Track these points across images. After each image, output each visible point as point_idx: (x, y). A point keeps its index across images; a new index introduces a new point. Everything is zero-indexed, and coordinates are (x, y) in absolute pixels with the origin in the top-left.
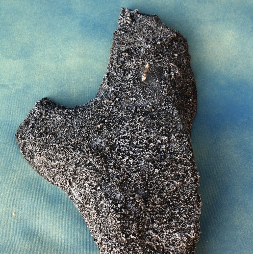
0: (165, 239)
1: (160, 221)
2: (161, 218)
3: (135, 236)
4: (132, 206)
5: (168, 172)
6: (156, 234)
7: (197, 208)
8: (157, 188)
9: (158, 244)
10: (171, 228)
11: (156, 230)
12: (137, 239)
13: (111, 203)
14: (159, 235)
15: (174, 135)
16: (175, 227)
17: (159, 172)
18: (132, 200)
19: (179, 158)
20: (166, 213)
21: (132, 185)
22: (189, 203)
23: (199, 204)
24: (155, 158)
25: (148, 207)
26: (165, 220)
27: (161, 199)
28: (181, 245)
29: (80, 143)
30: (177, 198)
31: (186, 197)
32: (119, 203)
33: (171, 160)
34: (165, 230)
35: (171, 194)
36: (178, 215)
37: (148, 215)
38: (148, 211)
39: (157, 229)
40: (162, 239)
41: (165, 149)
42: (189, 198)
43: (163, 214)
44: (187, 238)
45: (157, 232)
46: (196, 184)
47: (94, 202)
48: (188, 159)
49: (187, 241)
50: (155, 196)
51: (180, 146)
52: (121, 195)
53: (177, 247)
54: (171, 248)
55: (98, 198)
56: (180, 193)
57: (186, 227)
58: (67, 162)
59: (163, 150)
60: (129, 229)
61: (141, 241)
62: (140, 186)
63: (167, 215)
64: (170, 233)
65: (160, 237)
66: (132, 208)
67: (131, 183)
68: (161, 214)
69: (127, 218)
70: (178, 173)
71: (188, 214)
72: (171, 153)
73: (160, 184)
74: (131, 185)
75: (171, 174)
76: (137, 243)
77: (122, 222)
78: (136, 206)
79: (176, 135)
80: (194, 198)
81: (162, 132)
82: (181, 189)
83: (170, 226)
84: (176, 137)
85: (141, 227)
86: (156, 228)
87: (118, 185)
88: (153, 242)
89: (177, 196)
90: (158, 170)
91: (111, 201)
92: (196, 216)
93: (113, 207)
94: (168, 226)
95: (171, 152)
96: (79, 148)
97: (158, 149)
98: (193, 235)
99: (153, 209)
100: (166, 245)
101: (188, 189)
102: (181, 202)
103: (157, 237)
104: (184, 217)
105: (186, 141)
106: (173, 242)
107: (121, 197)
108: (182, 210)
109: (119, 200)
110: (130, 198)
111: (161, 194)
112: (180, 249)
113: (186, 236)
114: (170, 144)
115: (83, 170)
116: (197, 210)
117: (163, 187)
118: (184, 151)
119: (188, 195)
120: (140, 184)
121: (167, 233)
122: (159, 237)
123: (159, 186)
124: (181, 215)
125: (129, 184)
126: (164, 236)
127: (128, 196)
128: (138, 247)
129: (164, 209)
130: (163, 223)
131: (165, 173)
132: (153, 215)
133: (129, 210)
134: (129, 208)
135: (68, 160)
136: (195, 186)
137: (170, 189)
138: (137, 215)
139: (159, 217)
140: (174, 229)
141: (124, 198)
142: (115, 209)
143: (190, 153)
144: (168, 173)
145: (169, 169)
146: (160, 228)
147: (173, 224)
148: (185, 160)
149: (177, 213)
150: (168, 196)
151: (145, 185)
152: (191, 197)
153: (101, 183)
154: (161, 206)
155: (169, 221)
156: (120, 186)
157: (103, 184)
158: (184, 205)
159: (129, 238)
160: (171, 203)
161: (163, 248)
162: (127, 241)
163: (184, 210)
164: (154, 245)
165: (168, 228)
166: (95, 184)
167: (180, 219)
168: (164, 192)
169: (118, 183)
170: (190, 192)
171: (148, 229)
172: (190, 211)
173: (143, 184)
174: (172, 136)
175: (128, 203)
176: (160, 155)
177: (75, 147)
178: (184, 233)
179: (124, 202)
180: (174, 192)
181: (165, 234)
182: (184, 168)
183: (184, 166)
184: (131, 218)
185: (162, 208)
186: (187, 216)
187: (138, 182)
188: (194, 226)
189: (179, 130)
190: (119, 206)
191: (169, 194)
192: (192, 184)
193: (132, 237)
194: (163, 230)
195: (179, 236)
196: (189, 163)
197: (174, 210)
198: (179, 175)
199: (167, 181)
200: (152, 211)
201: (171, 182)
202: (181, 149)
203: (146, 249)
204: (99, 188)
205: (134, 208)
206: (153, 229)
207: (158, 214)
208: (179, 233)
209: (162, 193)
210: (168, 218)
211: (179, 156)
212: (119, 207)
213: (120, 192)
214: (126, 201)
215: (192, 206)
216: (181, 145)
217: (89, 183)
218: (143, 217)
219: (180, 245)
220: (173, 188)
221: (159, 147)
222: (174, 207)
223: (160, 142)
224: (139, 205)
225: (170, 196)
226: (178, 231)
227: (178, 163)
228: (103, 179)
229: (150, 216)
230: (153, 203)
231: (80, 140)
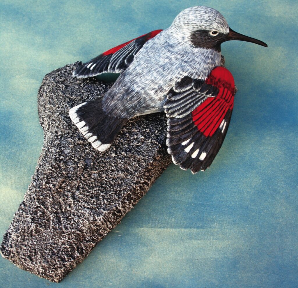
0: (77, 208)
1: (83, 192)
2: (86, 190)
3: (54, 188)
4: (71, 166)
5: (122, 162)
6: (72, 199)
7: (120, 202)
8: (102, 167)
9: (68, 208)
10: (87, 203)
11: (75, 196)
12: (53, 191)
13: (57, 151)
14: (74, 202)
15: (151, 140)
16: (92, 205)
17: (115, 157)
18: (76, 162)
19: (139, 157)
20: (94, 189)
21: (86, 152)
22: (117, 195)
23: (126, 202)
24: (121, 146)
25: (83, 175)
26: (88, 194)
27: (98, 177)
28: (84, 222)
29: (76, 100)
30: (112, 185)
31: (119, 189)
32: (63, 156)
33: (132, 154)
34: (81, 201)
35: (109, 179)
36: (101, 197)
37: (78, 181)
38: (80, 178)
39: (77, 197)
40: (74, 206)
41: (136, 145)
42: (120, 191)
43: (91, 188)
44: (93, 219)
45: (74, 198)
46: (136, 185)
47: (48, 146)
48: (146, 163)
49: (92, 221)
50: (95, 171)
51: (148, 150)
52: (70, 152)
53: (80, 221)
54: (75, 218)
55: (54, 144)
56: (117, 183)
57: (99, 210)
58: (57, 109)
59: (133, 145)
60: (54, 179)
61: (56, 195)
62: (92, 157)
63: (93, 191)
64: (84, 205)
65: (74, 203)
66: (70, 166)
67: (86, 150)
68: (89, 187)
69: (60, 170)
70: (128, 167)
71: (109, 202)
72: (136, 151)
73: (107, 166)
74: (84, 151)
75: (123, 164)
76: (52, 194)
77: (53, 170)
78: (74, 168)
79: (153, 141)
80: (124, 193)
81: (144, 132)
82: (121, 180)
83: (88, 201)
84: (151, 142)
85: (65, 184)
86: (76, 195)
87: (75, 144)
88: (65, 203)
89: (113, 184)
90: (115, 155)
91: (58, 150)
92: (114, 207)
93: (56, 155)
94: (87, 200)
95: (138, 151)
96: (72, 103)
97: (129, 142)
98: (100, 220)
99: (86, 179)
100: (74, 213)
101: (125, 184)
102: (112, 190)
103: (71, 202)
104: (104, 202)
105: (156, 150)
106: (80, 215)
107: (69, 153)
108: (107, 196)
109: (65, 154)
110: (75, 158)
111: (102, 173)
112: (82, 224)
113: (94, 216)
114: (142, 145)
115: (60, 119)
116: (119, 204)
117: (108, 170)
118: (148, 155)
119: (122, 188)
120: (93, 156)
121: (82, 204)
122: (72, 203)
123: (105, 167)
124: (104, 199)
125: (84, 150)
126: (78, 205)
127: (75, 156)
128: (50, 197)
129: (94, 186)
130: (84, 195)
131: (119, 161)
132: (82, 183)
133: (66, 166)
134: (68, 165)
135: (58, 107)
136: (133, 186)
137: (112, 175)
138: (70, 175)
139: (85, 188)
140: (89, 205)
141: (70, 156)
142: (56, 157)
143: (152, 160)
144: (120, 162)
145: (125, 160)
146: (79, 197)
147: (91, 201)
148: (143, 162)
149: (102, 195)
150: (106, 178)
151: (95, 159)
152: (122, 191)
153: (65, 135)
154: (94, 182)
155: (91, 197)
156: (76, 146)
157: (65, 137)
158: (112, 194)
159: (48, 185)
160: (104, 186)
161: (70, 214)
162: (45, 186)
163: (109, 197)
164: (64, 206)
165: (86, 202)
166: (59, 133)
167: (100, 201)
168: (106, 174)
169: (76, 143)
170: (125, 187)
171: (69, 191)
172: (113, 201)
173: (95, 157)
174: (149, 139)
175: (70, 161)
176: (127, 146)
177: (70, 101)
178: (94, 213)
179: (68, 158)
180: (113, 179)
181: (80, 204)
182: (137, 167)
183: (138, 166)
184: (63, 173)
185: (94, 184)
186: (107, 203)
187: (92, 153)
188: (106, 213)
189: (159, 140)
190: (62, 157)
191: (109, 178)
192: (132, 182)
193: (51, 186)
194: (81, 200)
195: (88, 213)
196: (144, 166)
197: (102, 192)
198: (128, 170)
199: (115, 168)
200: (84, 181)
201: (117, 170)
202: (147, 153)
203: (56, 204)
204: (59, 137)
205: (72, 168)
206: (73, 194)
207: (87, 186)
208: (91, 211)
209: (104, 173)
210: (91, 194)
211: (140, 156)
212: (61, 159)
213: (72, 150)
214: (70, 159)
215: (117, 198)
216: (150, 150)
217: (57, 130)
218: (72, 179)
219: (84, 220)
220: (115, 176)
221: (132, 141)
222: (103, 190)
223: (136, 138)
224: (77, 169)
225: (108, 179)
226: (91, 209)
227: (134, 161)
228: (68, 133)
229: (79, 183)
230: (90, 175)
231: (78, 99)
